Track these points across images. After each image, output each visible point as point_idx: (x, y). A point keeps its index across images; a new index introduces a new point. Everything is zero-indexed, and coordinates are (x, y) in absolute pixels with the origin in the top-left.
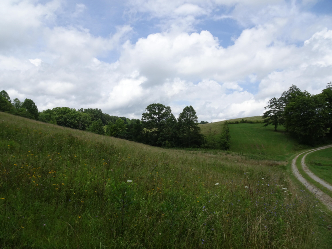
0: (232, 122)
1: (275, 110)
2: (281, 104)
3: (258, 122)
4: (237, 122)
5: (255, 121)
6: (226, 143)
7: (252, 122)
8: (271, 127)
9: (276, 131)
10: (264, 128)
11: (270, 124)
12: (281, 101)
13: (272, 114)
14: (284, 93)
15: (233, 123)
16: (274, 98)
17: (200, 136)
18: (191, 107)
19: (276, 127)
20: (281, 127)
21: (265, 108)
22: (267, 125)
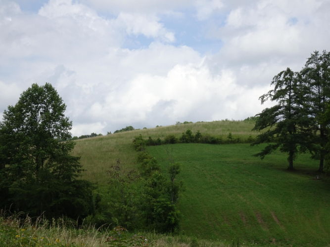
0: (154, 139)
1: (288, 108)
2: (307, 90)
3: (232, 141)
4: (172, 141)
5: (225, 138)
6: (171, 209)
7: (214, 141)
8: (279, 157)
9: (291, 169)
10: (258, 159)
11: (274, 147)
12: (305, 81)
13: (281, 118)
14: (314, 58)
15: (158, 143)
16: (289, 71)
17: (82, 188)
18: (49, 88)
19: (291, 159)
20: (304, 158)
21: (263, 99)
22: (267, 151)
